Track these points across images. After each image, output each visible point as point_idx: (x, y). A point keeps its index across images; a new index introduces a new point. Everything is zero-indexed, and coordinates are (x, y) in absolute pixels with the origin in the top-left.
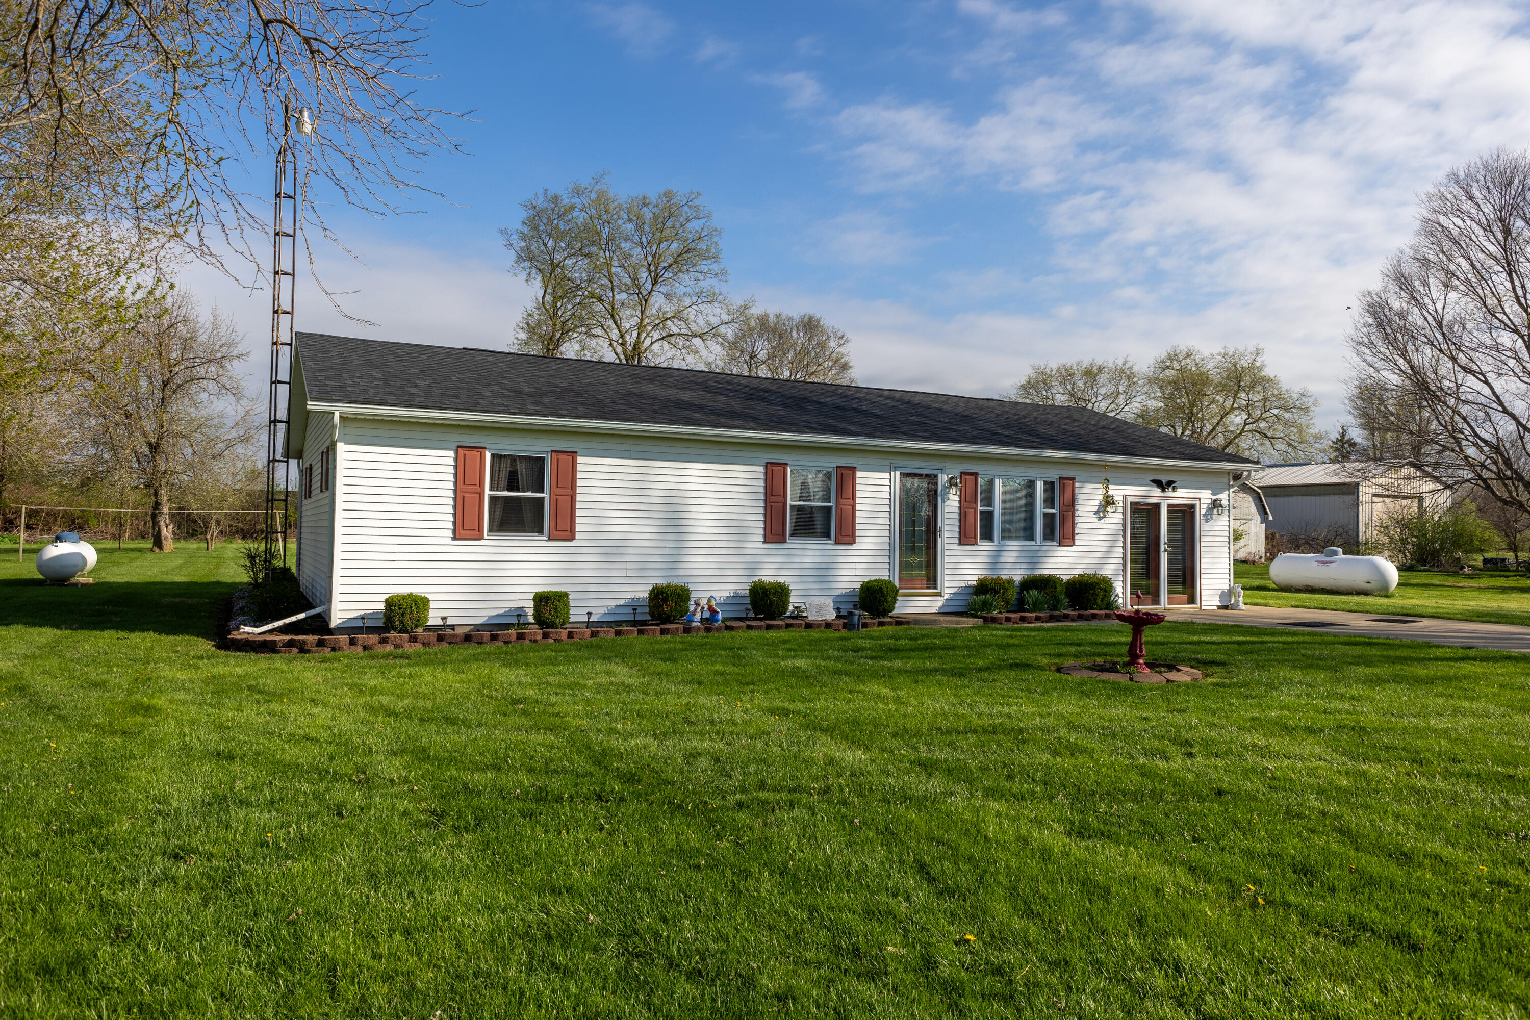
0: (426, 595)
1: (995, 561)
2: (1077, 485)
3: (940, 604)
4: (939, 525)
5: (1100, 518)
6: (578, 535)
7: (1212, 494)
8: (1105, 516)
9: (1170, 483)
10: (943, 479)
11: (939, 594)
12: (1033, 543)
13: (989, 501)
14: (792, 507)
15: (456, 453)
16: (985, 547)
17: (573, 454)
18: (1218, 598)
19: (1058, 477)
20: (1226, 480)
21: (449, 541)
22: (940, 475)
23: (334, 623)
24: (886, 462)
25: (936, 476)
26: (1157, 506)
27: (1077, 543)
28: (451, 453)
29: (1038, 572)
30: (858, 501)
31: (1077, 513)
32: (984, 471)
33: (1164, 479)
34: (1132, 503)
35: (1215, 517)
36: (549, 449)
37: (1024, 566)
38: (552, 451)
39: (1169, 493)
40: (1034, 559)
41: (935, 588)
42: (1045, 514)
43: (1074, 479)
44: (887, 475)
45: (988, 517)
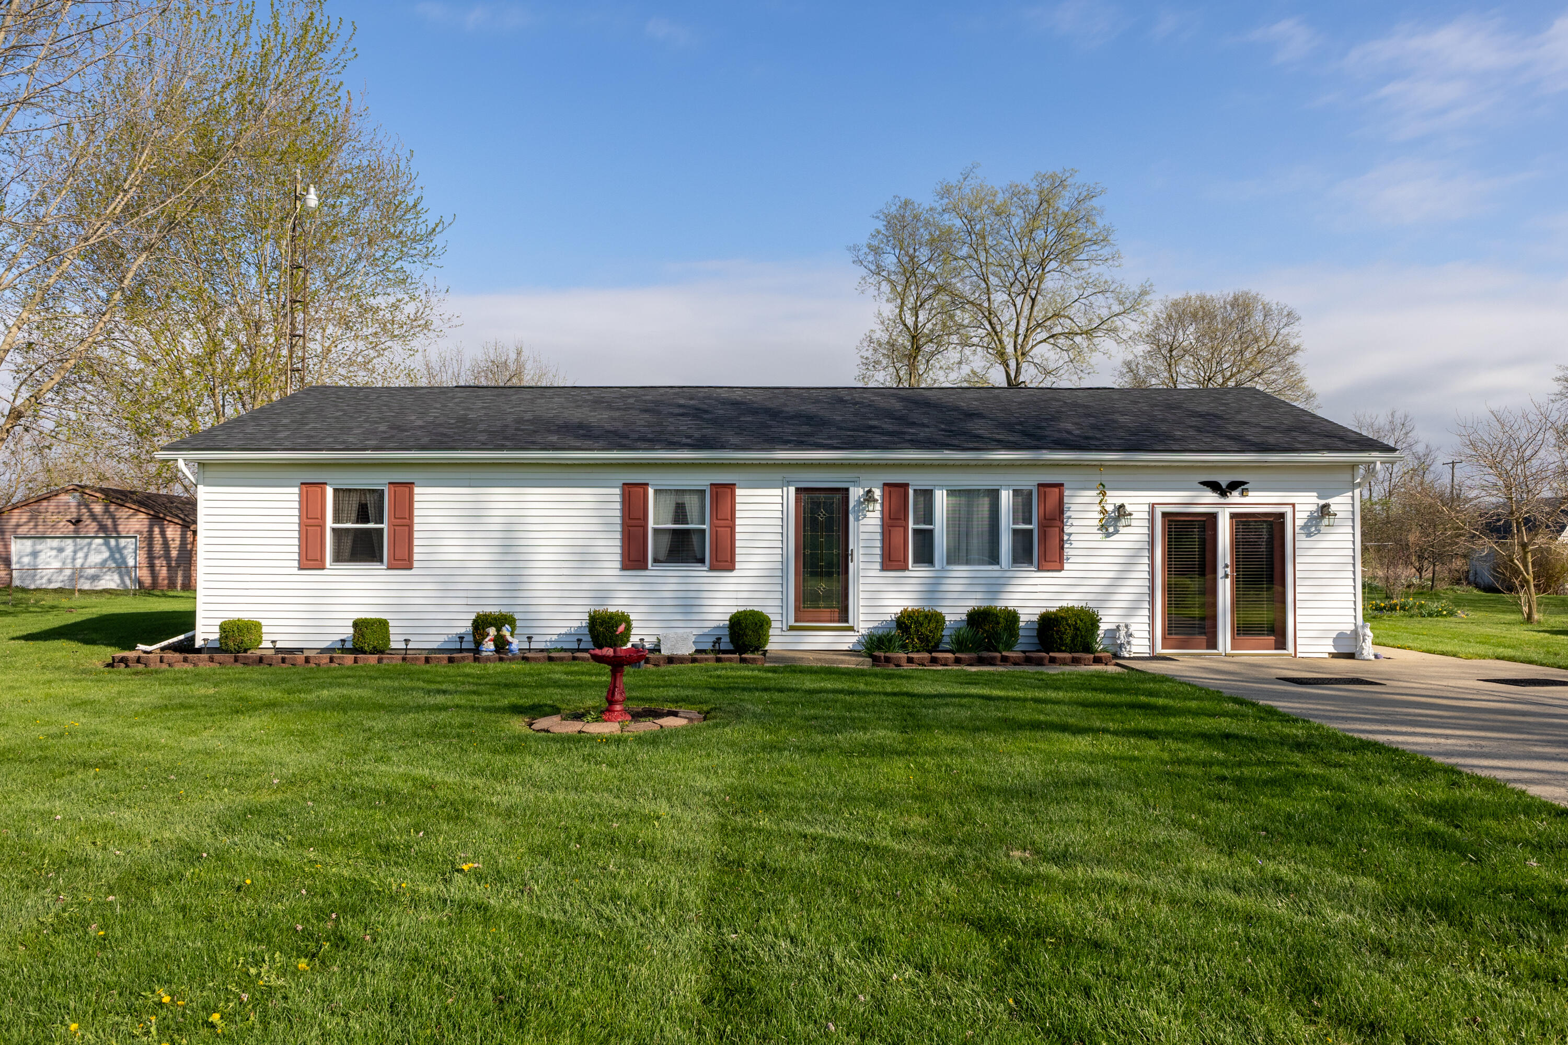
0: (260, 620)
1: (933, 590)
2: (1066, 493)
3: (855, 640)
4: (851, 547)
5: (1108, 535)
6: (416, 564)
7: (1319, 497)
8: (1116, 532)
9: (1234, 486)
10: (856, 493)
11: (851, 629)
12: (996, 567)
13: (928, 516)
14: (656, 531)
15: (301, 490)
16: (917, 573)
17: (410, 485)
18: (1331, 642)
19: (1036, 483)
20: (1349, 477)
21: (296, 571)
22: (851, 490)
23: (199, 643)
24: (778, 476)
25: (847, 490)
26: (1213, 517)
27: (1066, 566)
28: (296, 490)
29: (1001, 604)
30: (738, 522)
31: (1067, 530)
32: (916, 481)
33: (1224, 480)
34: (1165, 515)
35: (1323, 529)
36: (387, 481)
37: (979, 596)
38: (390, 483)
39: (1235, 497)
40: (996, 587)
41: (847, 621)
42: (1015, 532)
43: (1062, 485)
44: (779, 492)
45: (925, 539)
